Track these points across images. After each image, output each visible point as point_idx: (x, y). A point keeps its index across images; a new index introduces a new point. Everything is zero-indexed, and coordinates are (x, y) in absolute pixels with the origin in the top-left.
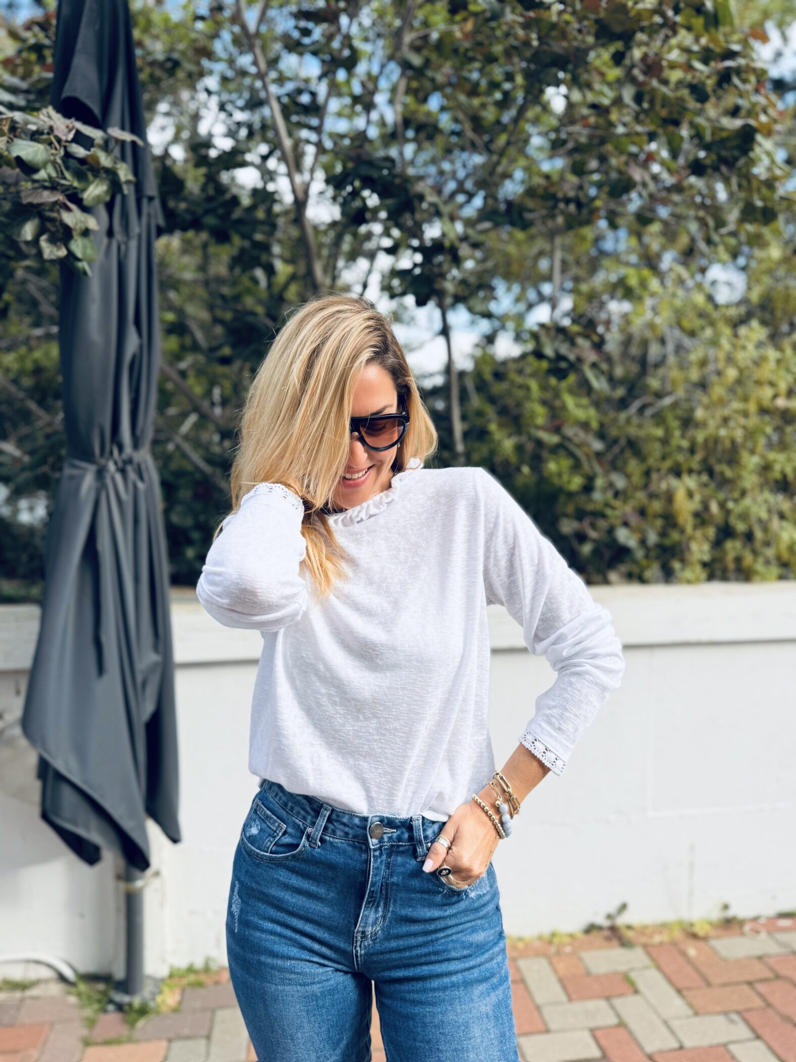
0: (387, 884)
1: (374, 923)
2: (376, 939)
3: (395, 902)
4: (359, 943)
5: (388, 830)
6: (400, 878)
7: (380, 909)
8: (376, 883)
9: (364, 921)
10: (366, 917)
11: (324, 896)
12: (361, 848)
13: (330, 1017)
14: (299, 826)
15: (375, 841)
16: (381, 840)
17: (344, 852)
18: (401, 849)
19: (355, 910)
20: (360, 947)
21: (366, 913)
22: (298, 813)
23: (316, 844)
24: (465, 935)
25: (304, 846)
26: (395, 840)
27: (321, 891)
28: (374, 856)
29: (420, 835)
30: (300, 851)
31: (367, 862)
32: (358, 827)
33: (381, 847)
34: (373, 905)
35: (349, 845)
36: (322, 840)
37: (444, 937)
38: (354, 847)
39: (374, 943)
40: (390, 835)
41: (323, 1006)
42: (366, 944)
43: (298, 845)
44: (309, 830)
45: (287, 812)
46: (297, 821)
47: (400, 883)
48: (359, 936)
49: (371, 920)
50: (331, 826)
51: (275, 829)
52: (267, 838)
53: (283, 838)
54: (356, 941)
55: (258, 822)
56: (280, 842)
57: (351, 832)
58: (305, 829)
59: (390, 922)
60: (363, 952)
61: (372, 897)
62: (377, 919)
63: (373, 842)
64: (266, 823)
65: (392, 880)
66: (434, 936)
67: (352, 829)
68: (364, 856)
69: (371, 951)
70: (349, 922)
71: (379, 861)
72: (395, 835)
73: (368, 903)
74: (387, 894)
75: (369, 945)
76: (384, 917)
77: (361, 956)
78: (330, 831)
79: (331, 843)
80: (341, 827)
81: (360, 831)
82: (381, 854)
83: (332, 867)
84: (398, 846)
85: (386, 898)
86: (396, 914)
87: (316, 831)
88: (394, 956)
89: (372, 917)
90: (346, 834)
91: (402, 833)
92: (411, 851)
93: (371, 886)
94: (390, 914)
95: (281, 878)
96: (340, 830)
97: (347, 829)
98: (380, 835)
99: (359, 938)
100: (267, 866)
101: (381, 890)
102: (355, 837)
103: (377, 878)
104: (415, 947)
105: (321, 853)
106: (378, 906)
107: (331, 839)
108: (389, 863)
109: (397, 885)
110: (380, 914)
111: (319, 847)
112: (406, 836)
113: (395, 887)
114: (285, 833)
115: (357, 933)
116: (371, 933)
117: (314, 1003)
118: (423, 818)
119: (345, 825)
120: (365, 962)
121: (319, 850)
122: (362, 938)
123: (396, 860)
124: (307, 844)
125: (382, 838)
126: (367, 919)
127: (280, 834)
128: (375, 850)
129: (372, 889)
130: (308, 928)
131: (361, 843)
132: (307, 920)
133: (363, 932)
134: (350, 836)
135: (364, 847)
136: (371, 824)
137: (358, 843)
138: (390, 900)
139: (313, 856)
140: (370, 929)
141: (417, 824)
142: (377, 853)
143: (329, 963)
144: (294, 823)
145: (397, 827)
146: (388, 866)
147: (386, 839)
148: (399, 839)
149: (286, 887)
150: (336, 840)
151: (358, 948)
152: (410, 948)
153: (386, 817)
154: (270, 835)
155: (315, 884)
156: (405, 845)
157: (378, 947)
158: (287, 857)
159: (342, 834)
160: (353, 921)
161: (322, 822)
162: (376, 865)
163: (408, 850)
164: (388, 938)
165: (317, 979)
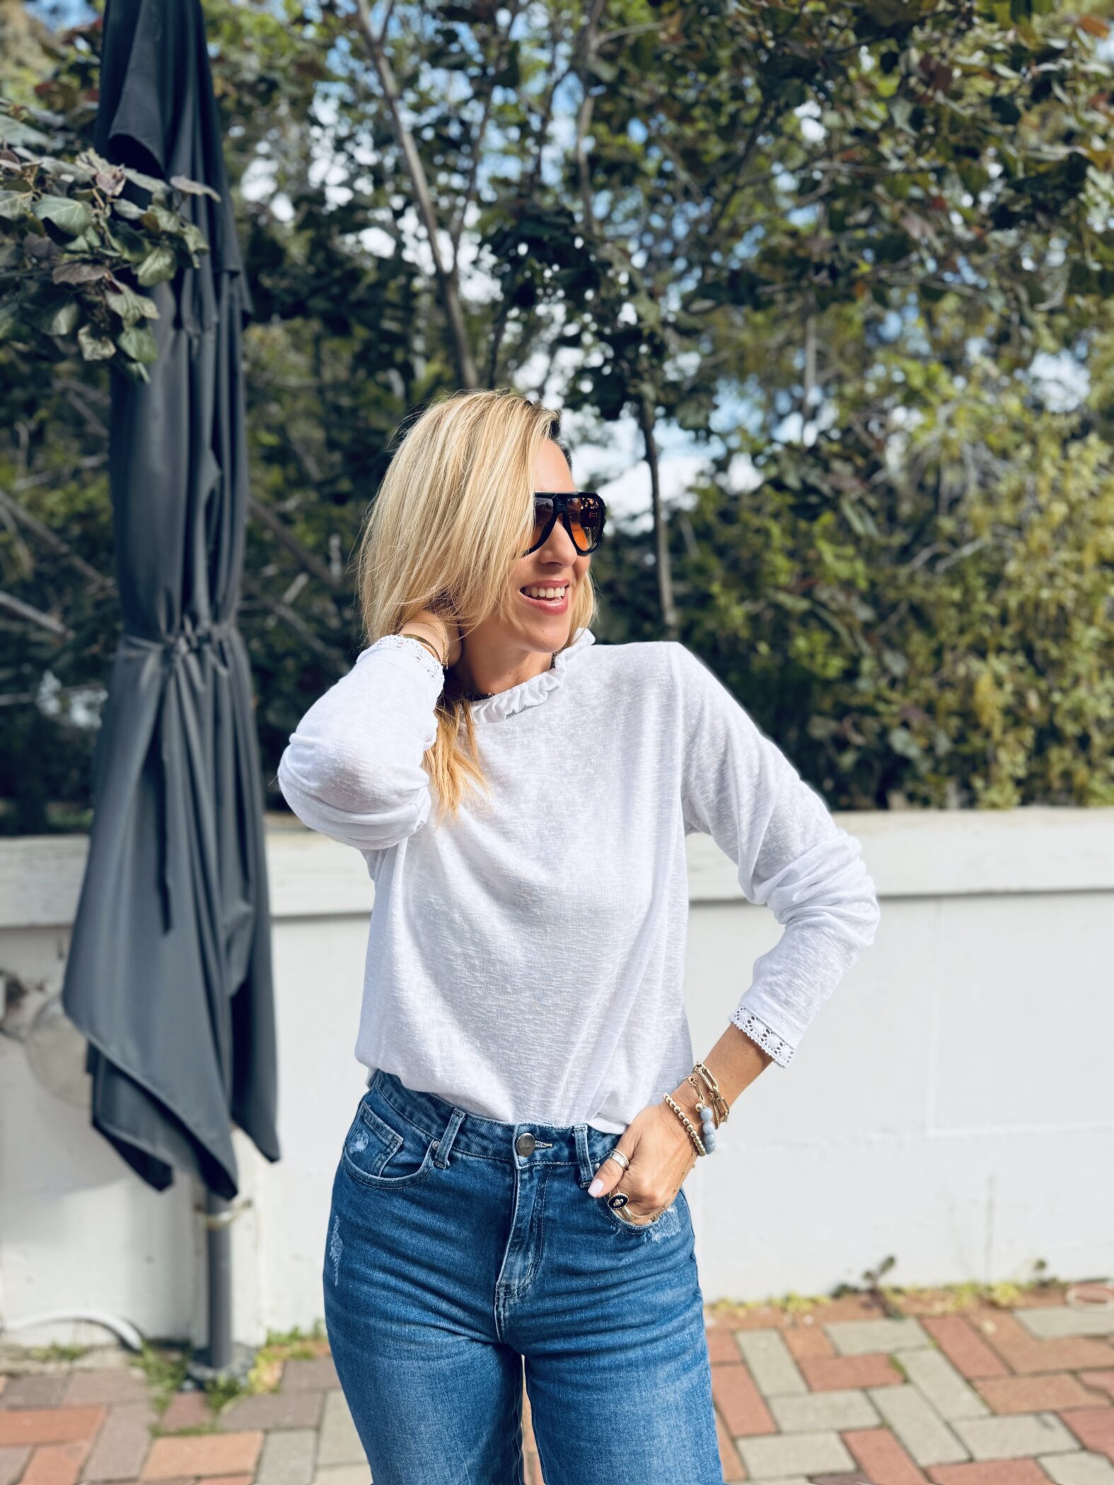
0: (540, 1220)
1: (522, 1274)
2: (525, 1296)
3: (551, 1245)
4: (501, 1301)
5: (541, 1144)
6: (558, 1210)
7: (530, 1255)
8: (524, 1217)
9: (508, 1271)
10: (513, 1265)
11: (454, 1235)
12: (504, 1169)
13: (463, 1405)
14: (420, 1138)
15: (523, 1159)
16: (531, 1158)
17: (482, 1174)
18: (559, 1171)
19: (496, 1255)
20: (504, 1306)
21: (512, 1259)
22: (420, 1121)
23: (443, 1163)
24: (647, 1294)
25: (427, 1166)
26: (551, 1158)
27: (451, 1228)
28: (522, 1180)
29: (584, 1152)
30: (422, 1173)
31: (512, 1188)
32: (501, 1139)
33: (531, 1167)
34: (520, 1248)
35: (490, 1165)
36: (451, 1158)
37: (618, 1296)
38: (495, 1167)
39: (523, 1302)
40: (544, 1151)
41: (454, 1390)
42: (512, 1303)
43: (418, 1165)
44: (434, 1144)
45: (405, 1120)
46: (418, 1132)
47: (557, 1218)
48: (502, 1289)
49: (517, 1269)
50: (464, 1139)
51: (388, 1143)
52: (377, 1155)
53: (399, 1156)
54: (499, 1299)
55: (365, 1134)
56: (395, 1161)
57: (491, 1146)
58: (429, 1142)
59: (544, 1272)
60: (507, 1314)
61: (518, 1237)
62: (526, 1268)
63: (520, 1161)
64: (375, 1135)
65: (547, 1213)
66: (604, 1295)
67: (492, 1142)
68: (508, 1180)
69: (519, 1313)
71: (528, 1186)
72: (550, 1151)
73: (514, 1245)
74: (539, 1233)
75: (515, 1304)
76: (535, 1266)
77: (505, 1319)
78: (462, 1145)
79: (464, 1162)
80: (478, 1139)
81: (503, 1146)
82: (531, 1178)
83: (465, 1195)
84: (555, 1167)
85: (539, 1239)
86: (552, 1263)
87: (444, 1146)
88: (550, 1320)
89: (519, 1265)
90: (485, 1149)
91: (561, 1149)
92: (572, 1174)
93: (517, 1222)
94: (543, 1262)
95: (396, 1211)
96: (477, 1144)
97: (485, 1143)
98: (531, 1152)
99: (502, 1294)
100: (376, 1195)
101: (531, 1227)
102: (497, 1153)
103: (526, 1211)
104: (578, 1308)
105: (449, 1177)
106: (527, 1250)
107: (464, 1157)
108: (542, 1190)
109: (554, 1221)
110: (531, 1261)
111: (447, 1167)
112: (566, 1152)
113: (550, 1224)
114: (402, 1148)
115: (499, 1287)
116: (518, 1288)
117: (443, 1384)
118: (590, 1128)
119: (483, 1136)
120: (511, 1328)
121: (448, 1172)
122: (505, 1294)
123: (551, 1187)
124: (431, 1163)
125: (533, 1155)
126: (512, 1269)
127: (395, 1150)
128: (523, 1172)
129: (519, 1225)
130: (433, 1280)
131: (504, 1161)
132: (432, 1268)
133: (508, 1287)
134: (490, 1153)
135: (508, 1167)
136: (518, 1135)
137: (501, 1161)
138: (544, 1242)
139: (440, 1179)
140: (517, 1282)
141: (582, 1136)
142: (526, 1176)
143: (462, 1330)
144: (414, 1134)
145: (553, 1141)
146: (541, 1193)
147: (538, 1158)
148: (556, 1157)
149: (402, 1222)
150: (471, 1158)
151: (501, 1309)
152: (571, 1310)
153: (539, 1127)
154: (381, 1152)
155: (443, 1218)
156: (565, 1166)
157: (527, 1307)
158: (404, 1182)
159: (479, 1149)
160: (494, 1272)
161: (451, 1133)
162: (524, 1193)
163: (568, 1172)
164: (541, 1295)
165: (445, 1353)
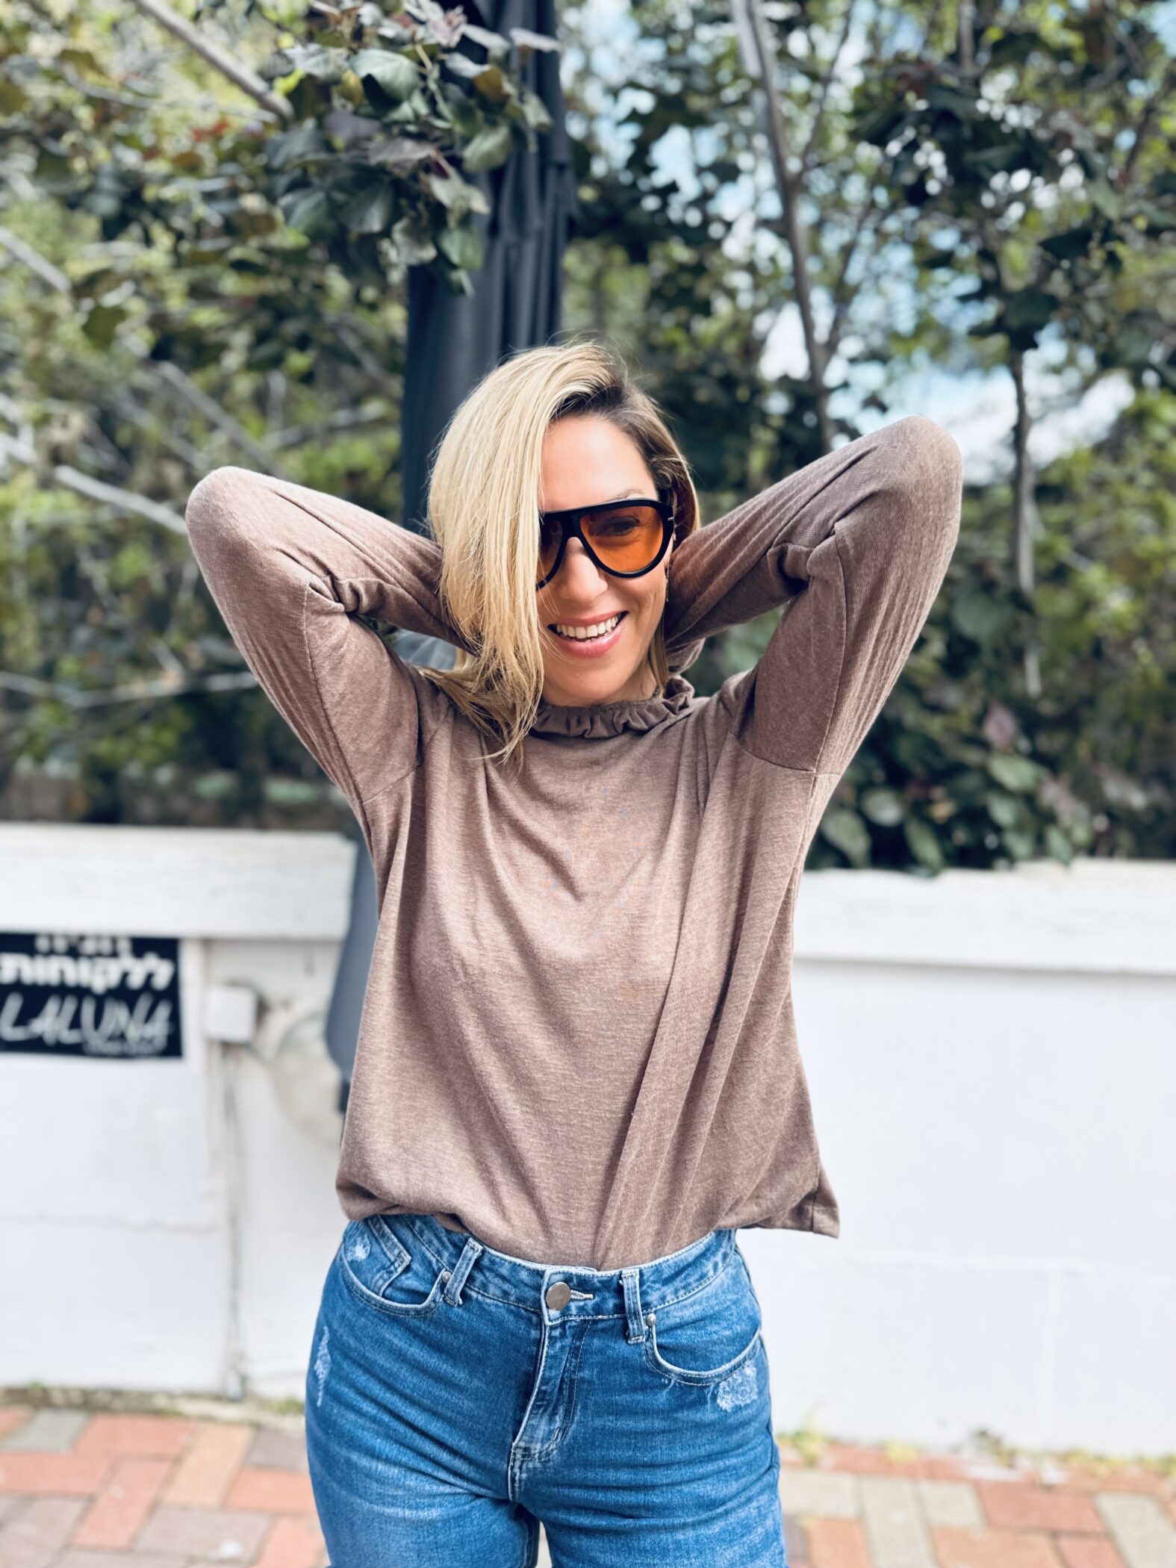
5: (578, 1295)
6: (596, 1371)
9: (529, 1432)
15: (554, 1312)
17: (501, 1321)
19: (514, 1413)
23: (454, 1300)
29: (635, 1303)
33: (564, 1323)
47: (595, 1379)
48: (519, 1453)
70: (504, 1428)
79: (479, 1303)
82: (563, 1336)
83: (479, 1341)
86: (585, 1427)
89: (543, 1427)
92: (617, 1329)
95: (396, 1342)
96: (497, 1285)
103: (554, 1370)
105: (462, 1317)
111: (459, 1306)
112: (611, 1307)
122: (523, 1456)
123: (589, 1344)
126: (533, 1431)
131: (528, 1311)
133: (526, 1450)
136: (549, 1284)
139: (450, 1318)
145: (594, 1291)
153: (577, 1274)
156: (608, 1320)
157: (551, 1473)
163: (613, 1327)
